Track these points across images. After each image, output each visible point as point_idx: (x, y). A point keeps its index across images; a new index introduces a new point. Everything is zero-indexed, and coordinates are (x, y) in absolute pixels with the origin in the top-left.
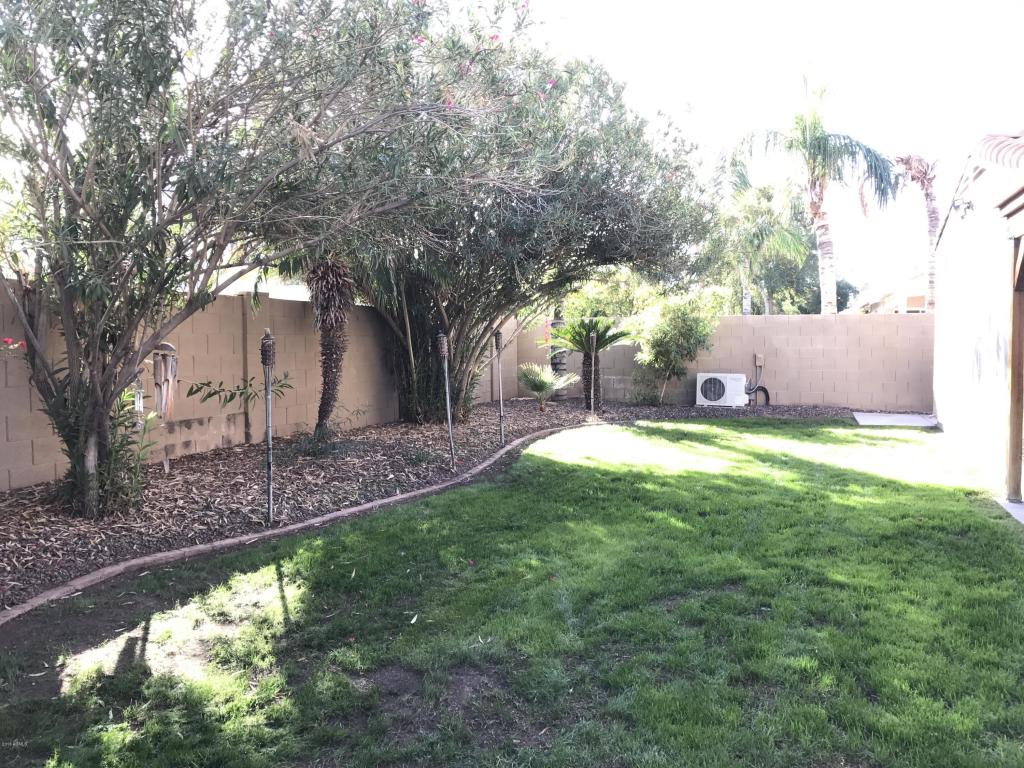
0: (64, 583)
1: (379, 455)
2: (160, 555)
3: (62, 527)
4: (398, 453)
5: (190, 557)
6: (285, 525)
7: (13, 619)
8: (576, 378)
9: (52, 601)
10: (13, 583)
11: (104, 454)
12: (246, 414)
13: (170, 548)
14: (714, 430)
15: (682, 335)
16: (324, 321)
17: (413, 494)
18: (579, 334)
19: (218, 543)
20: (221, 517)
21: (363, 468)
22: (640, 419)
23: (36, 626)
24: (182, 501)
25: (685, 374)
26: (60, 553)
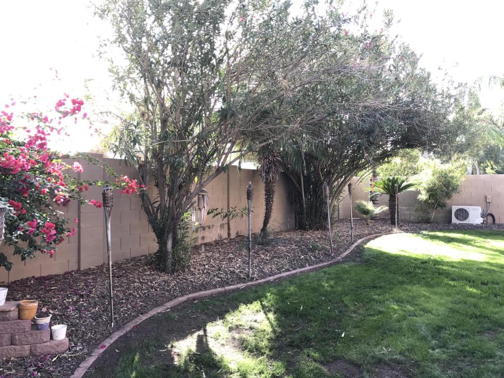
0: (161, 304)
1: (293, 245)
2: (202, 293)
3: (157, 277)
4: (303, 245)
5: (215, 294)
6: (257, 280)
7: (143, 321)
8: (386, 208)
9: (158, 313)
10: (141, 303)
11: (175, 242)
12: (228, 224)
13: (206, 289)
14: (467, 237)
15: (444, 185)
16: (267, 179)
17: (315, 266)
18: (388, 185)
19: (227, 288)
20: (227, 274)
21: (287, 251)
22: (422, 230)
23: (154, 325)
24: (207, 266)
25: (445, 206)
26: (158, 289)
